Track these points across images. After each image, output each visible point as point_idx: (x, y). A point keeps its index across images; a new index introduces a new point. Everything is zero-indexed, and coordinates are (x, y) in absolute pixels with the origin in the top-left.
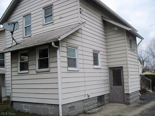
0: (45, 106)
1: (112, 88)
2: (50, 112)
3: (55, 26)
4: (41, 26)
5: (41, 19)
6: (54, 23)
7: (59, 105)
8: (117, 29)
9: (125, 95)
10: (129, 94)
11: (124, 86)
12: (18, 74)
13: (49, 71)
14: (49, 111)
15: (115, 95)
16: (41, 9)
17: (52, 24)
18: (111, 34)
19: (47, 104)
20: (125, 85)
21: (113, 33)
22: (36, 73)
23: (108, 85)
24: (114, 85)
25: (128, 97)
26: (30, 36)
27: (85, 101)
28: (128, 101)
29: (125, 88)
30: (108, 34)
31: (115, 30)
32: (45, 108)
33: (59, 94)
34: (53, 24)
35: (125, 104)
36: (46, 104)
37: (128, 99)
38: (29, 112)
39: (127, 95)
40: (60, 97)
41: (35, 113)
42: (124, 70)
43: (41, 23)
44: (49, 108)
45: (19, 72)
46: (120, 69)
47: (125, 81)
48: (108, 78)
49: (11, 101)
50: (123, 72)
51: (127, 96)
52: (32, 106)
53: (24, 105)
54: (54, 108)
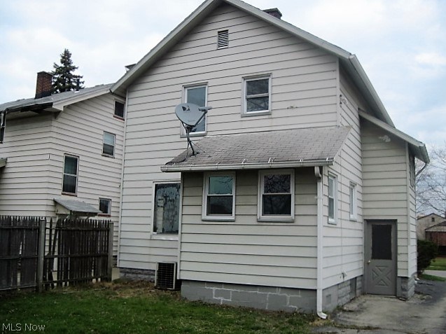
0: (278, 293)
1: (368, 264)
2: (290, 304)
3: (274, 122)
4: (238, 118)
5: (237, 102)
6: (273, 116)
7: (316, 290)
8: (388, 140)
9: (399, 281)
10: (407, 278)
11: (396, 261)
12: (203, 221)
13: (293, 222)
14: (288, 303)
15: (373, 279)
16: (240, 79)
17: (267, 117)
18: (374, 148)
19: (282, 288)
20: (399, 258)
21: (379, 148)
22: (257, 223)
23: (361, 257)
24: (374, 257)
25: (404, 285)
26: (203, 135)
27: (340, 286)
28: (404, 292)
29: (400, 265)
30: (368, 148)
31: (384, 142)
32: (277, 295)
33: (318, 269)
34: (270, 117)
35: (398, 298)
36: (280, 289)
37: (404, 290)
38: (229, 304)
39: (403, 280)
40: (322, 274)
41: (246, 306)
42: (400, 227)
43: (237, 110)
44: (288, 296)
45: (205, 216)
46: (389, 224)
47: (400, 251)
48: (361, 242)
49: (178, 278)
50: (396, 231)
51: (402, 282)
52: (239, 291)
53: (214, 289)
54: (300, 296)
